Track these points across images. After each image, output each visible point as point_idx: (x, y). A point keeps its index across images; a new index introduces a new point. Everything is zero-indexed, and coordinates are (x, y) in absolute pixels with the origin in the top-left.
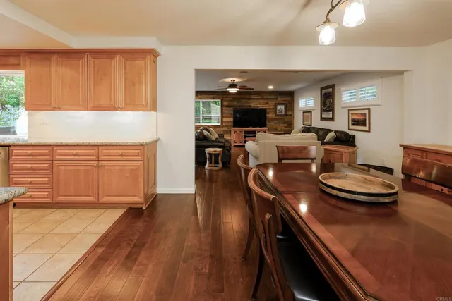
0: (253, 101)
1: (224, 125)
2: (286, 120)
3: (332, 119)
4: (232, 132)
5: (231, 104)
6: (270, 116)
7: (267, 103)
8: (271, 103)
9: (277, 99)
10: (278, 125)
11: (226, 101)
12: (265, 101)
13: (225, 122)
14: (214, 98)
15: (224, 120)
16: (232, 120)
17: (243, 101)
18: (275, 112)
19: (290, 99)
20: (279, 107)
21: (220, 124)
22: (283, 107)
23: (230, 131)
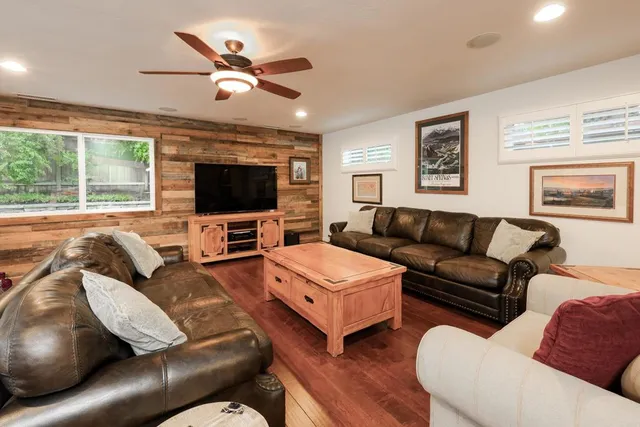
0: (241, 148)
1: (166, 208)
2: (310, 192)
3: (462, 189)
4: (194, 228)
5: (184, 152)
6: (282, 183)
7: (274, 156)
8: (282, 157)
9: (292, 147)
10: (293, 203)
11: (171, 143)
12: (270, 151)
13: (168, 201)
14: (130, 133)
15: (166, 194)
16: (191, 194)
17: (218, 146)
18: (290, 176)
19: (315, 150)
20: (297, 165)
21: (152, 207)
22: (303, 165)
23: (186, 224)
